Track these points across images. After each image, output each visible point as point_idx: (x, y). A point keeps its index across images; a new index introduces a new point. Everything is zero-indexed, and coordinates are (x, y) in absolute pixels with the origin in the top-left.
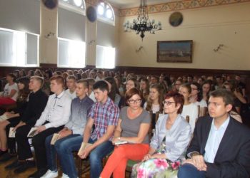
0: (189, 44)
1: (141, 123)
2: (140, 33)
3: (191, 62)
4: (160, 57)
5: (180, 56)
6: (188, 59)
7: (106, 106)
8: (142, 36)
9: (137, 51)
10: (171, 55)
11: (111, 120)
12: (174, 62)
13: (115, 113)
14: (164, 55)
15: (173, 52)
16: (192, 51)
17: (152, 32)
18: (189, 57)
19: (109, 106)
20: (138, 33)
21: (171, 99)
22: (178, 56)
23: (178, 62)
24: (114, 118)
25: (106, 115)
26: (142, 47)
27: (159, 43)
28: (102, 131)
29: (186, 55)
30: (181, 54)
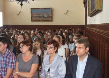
0: (50, 10)
1: (32, 63)
2: (20, 3)
3: (52, 21)
4: (33, 18)
5: (45, 17)
6: (50, 19)
7: (6, 55)
8: (22, 5)
9: (18, 14)
10: (40, 17)
11: (10, 64)
12: (42, 21)
13: (12, 59)
14: (35, 17)
15: (41, 15)
16: (52, 14)
17: (27, 2)
18: (51, 18)
19: (8, 55)
20: (18, 3)
21: (52, 45)
22: (44, 17)
23: (44, 21)
24: (12, 63)
25: (6, 62)
26: (20, 12)
27: (32, 9)
28: (3, 73)
29: (49, 17)
30: (46, 16)
